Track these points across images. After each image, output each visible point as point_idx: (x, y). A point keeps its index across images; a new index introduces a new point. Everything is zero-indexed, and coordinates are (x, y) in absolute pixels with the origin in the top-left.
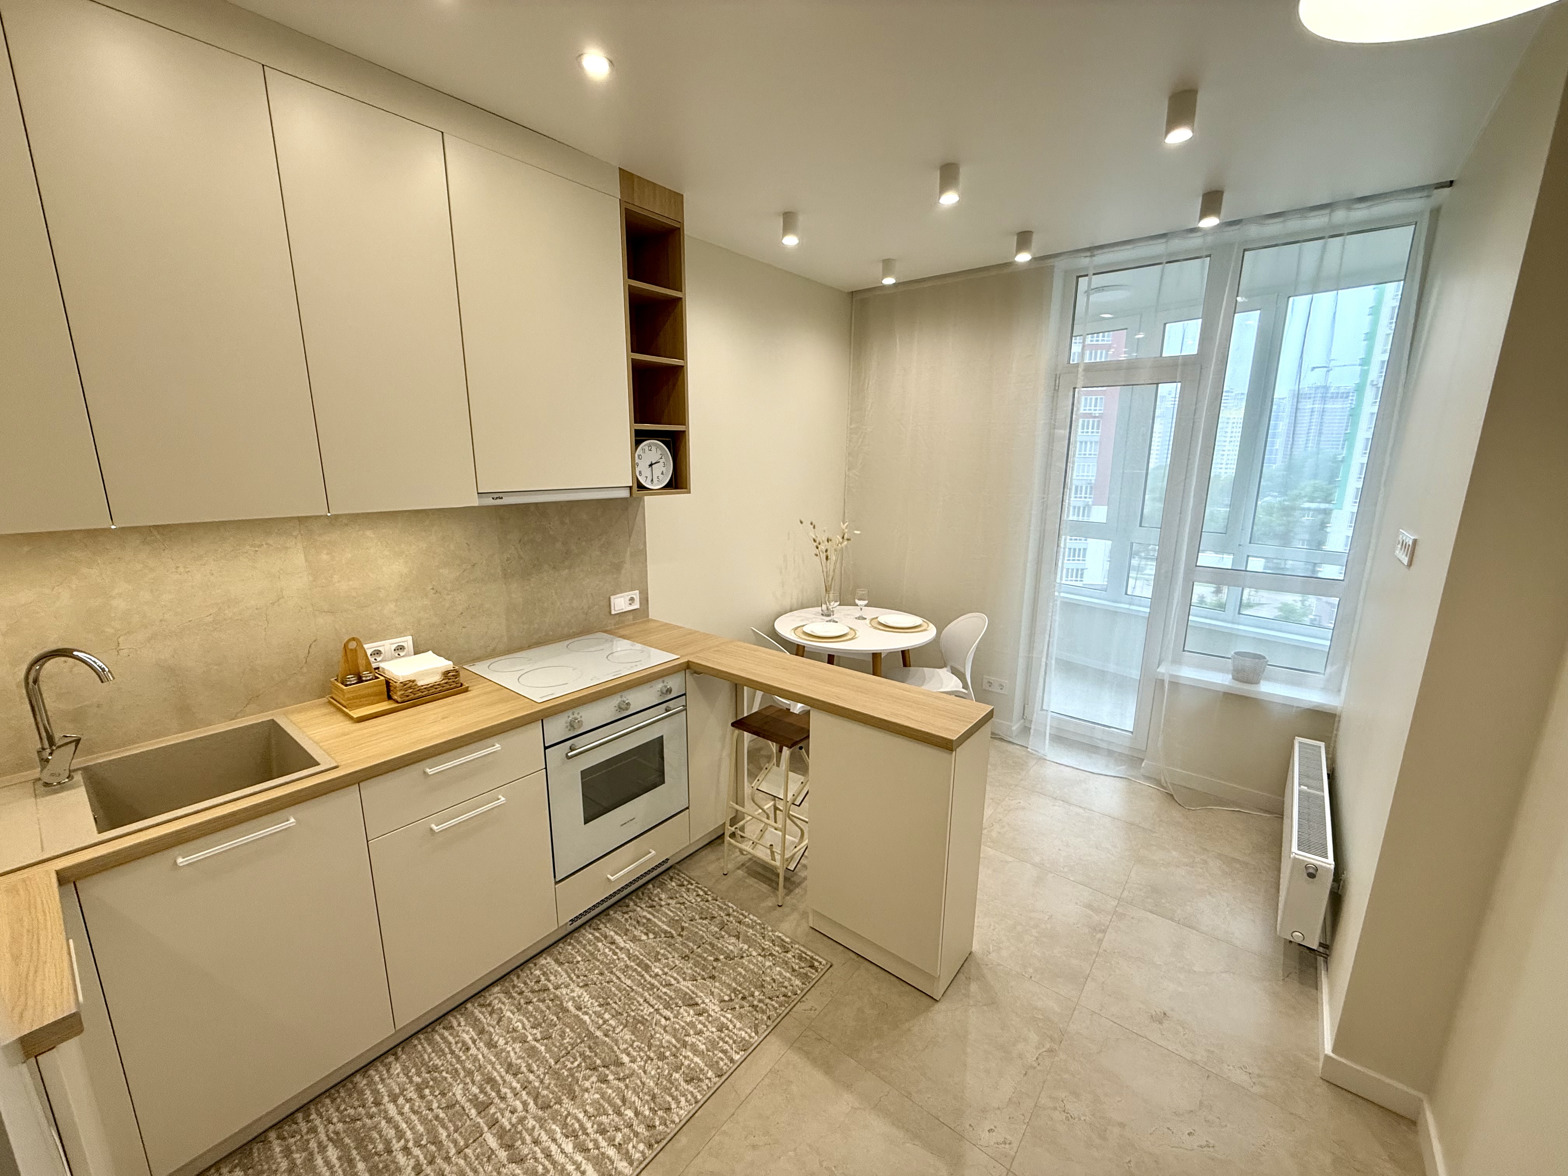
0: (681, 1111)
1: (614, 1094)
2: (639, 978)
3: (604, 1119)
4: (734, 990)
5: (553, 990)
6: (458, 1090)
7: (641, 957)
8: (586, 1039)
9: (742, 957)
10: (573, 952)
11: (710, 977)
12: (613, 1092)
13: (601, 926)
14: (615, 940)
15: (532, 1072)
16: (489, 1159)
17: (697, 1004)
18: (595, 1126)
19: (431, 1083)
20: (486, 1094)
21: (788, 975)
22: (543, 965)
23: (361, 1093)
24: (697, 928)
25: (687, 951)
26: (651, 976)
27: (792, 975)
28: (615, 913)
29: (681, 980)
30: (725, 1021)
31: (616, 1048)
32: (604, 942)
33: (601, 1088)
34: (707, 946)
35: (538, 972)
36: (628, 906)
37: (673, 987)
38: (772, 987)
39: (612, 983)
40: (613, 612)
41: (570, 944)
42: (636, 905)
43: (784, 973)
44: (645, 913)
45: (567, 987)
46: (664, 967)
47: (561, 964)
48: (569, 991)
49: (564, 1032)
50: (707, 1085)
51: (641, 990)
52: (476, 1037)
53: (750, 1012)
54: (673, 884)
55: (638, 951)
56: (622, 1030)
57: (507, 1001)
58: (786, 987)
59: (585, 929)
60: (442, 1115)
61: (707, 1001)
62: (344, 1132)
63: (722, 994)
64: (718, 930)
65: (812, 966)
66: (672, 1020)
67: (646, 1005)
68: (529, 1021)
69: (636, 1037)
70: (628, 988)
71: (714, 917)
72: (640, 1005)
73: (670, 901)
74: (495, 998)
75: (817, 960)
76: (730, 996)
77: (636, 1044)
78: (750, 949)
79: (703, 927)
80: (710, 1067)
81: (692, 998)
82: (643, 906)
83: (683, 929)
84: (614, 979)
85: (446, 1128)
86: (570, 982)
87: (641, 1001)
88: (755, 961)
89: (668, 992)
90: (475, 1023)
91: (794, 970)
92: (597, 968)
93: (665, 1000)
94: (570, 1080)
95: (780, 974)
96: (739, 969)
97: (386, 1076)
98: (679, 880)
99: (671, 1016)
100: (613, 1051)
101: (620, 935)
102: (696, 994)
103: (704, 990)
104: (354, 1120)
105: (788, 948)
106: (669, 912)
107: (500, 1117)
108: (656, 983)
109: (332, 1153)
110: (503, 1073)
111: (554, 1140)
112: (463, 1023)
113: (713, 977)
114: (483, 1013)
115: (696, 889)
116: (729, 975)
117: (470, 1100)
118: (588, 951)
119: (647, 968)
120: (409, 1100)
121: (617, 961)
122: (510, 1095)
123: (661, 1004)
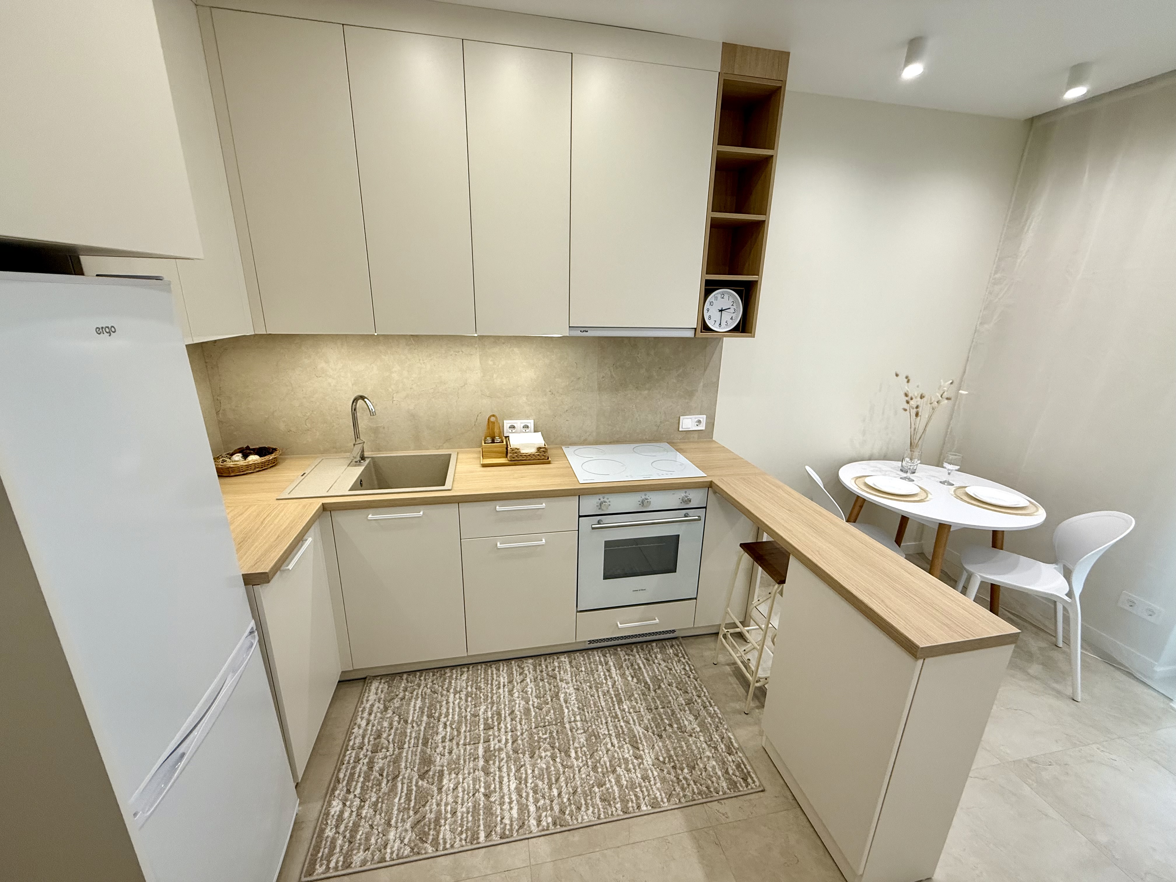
0: (587, 816)
1: (554, 773)
2: (611, 705)
3: (540, 783)
4: (670, 757)
5: (558, 681)
6: (483, 708)
7: (620, 691)
8: (559, 724)
9: (691, 736)
10: (582, 663)
11: (658, 735)
12: (554, 771)
13: (608, 655)
14: (610, 669)
15: (521, 724)
16: (474, 760)
17: (638, 749)
18: (533, 784)
19: (473, 696)
20: (493, 720)
21: (719, 773)
22: (561, 661)
23: (445, 679)
24: (670, 693)
25: (653, 706)
26: (619, 708)
27: (723, 775)
28: (621, 651)
29: (637, 724)
30: (651, 775)
31: (571, 742)
32: (604, 667)
33: (549, 763)
34: (669, 712)
35: (556, 664)
36: (632, 651)
37: (629, 726)
38: (701, 774)
39: (593, 698)
40: (680, 430)
41: (583, 656)
42: (638, 652)
43: (717, 770)
44: (640, 662)
45: (567, 683)
46: (631, 708)
47: (572, 667)
48: (566, 687)
49: (549, 712)
50: (612, 812)
51: (608, 714)
52: (506, 683)
53: (672, 781)
54: (671, 651)
55: (621, 686)
56: (582, 733)
57: (532, 672)
58: (713, 782)
59: (597, 652)
60: (468, 718)
61: (646, 751)
62: (429, 695)
63: (659, 754)
64: (684, 703)
65: (745, 780)
66: (616, 748)
67: (605, 727)
68: (536, 692)
69: (587, 744)
70: (600, 708)
71: (687, 692)
72: (602, 724)
73: (662, 662)
74: (527, 666)
75: (752, 778)
76: (664, 758)
77: (584, 749)
78: (700, 734)
79: (674, 694)
80: (622, 801)
81: (637, 742)
82: (642, 656)
83: (660, 687)
84: (596, 696)
85: (466, 727)
86: (570, 681)
87: (604, 721)
88: (699, 744)
89: (624, 727)
90: (510, 674)
91: (727, 772)
92: (590, 682)
93: (619, 731)
94: (536, 744)
95: (714, 768)
96: (683, 743)
97: (458, 678)
98: (677, 650)
99: (617, 745)
100: (569, 743)
101: (615, 668)
102: (642, 741)
103: (649, 742)
104: (435, 692)
105: (732, 752)
106: (656, 670)
107: (492, 740)
108: (620, 716)
109: (419, 703)
110: (507, 715)
111: (509, 775)
112: (505, 671)
113: (661, 737)
114: (517, 671)
115: (686, 664)
116: (672, 743)
117: (484, 718)
118: (591, 668)
119: (620, 702)
120: (460, 698)
121: (604, 685)
122: (503, 730)
123: (615, 732)
